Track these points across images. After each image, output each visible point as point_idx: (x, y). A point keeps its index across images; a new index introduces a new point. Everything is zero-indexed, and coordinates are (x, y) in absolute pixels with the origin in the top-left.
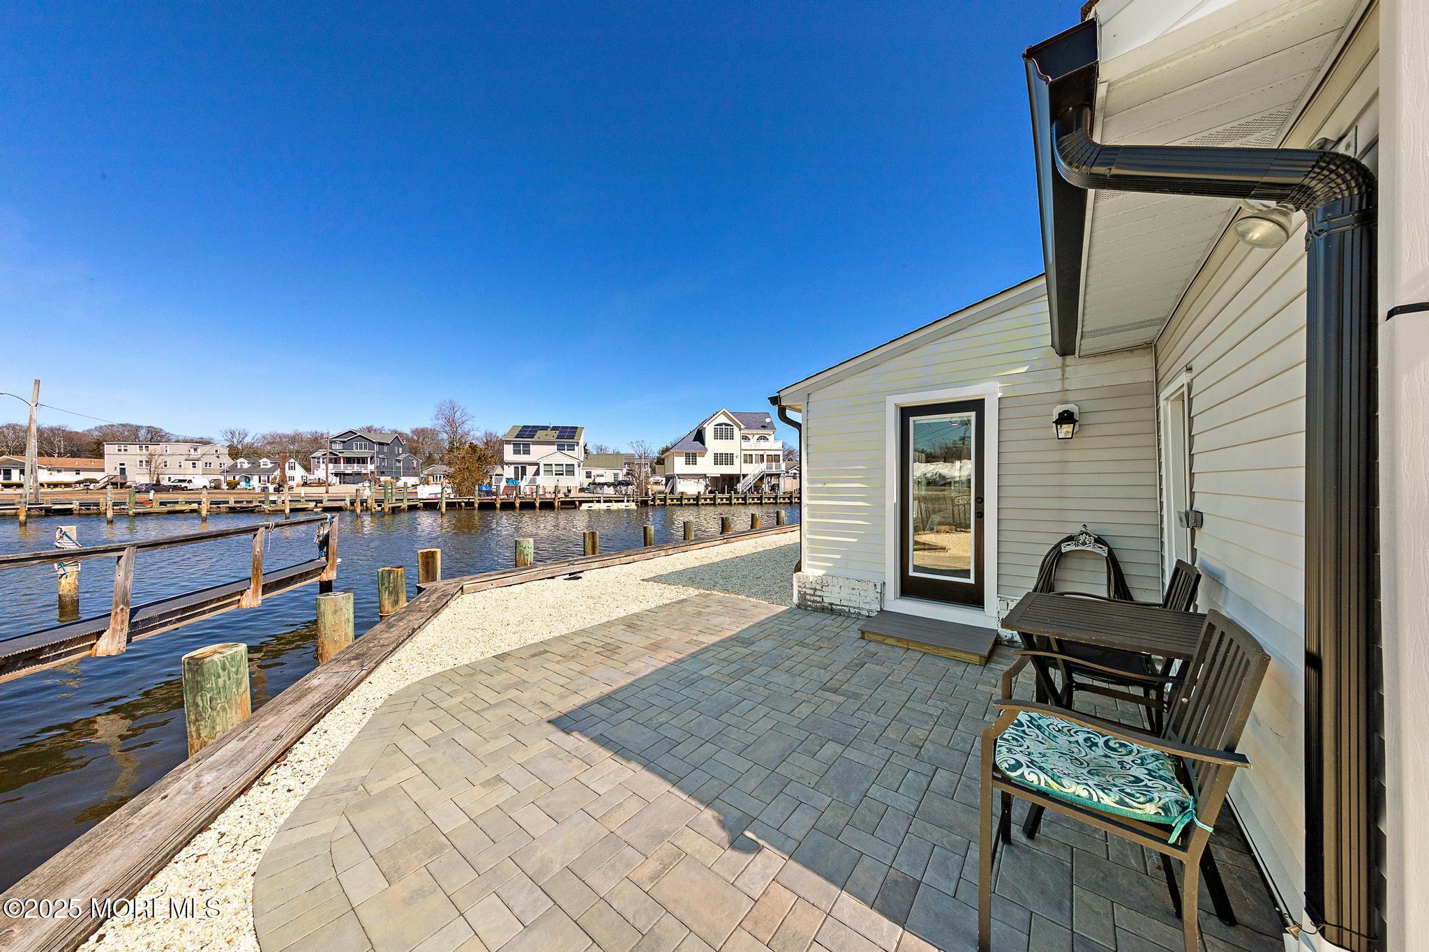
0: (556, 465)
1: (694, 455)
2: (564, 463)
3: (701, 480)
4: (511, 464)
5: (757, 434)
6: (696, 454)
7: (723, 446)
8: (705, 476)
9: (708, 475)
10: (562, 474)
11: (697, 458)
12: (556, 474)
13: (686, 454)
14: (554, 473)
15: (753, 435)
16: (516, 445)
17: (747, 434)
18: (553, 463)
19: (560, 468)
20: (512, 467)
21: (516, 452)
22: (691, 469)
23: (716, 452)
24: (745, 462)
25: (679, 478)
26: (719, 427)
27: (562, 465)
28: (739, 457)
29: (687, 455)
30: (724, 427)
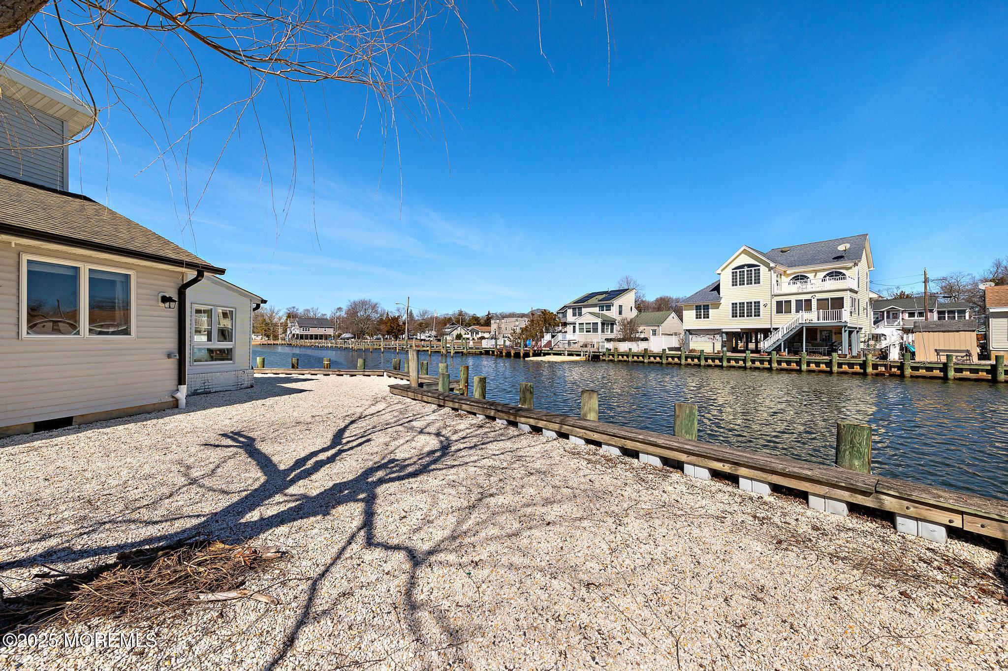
0: (586, 324)
1: (707, 308)
2: (591, 322)
3: (718, 337)
4: (571, 324)
5: (824, 270)
6: (708, 306)
7: (745, 294)
8: (719, 332)
9: (724, 330)
10: (590, 331)
11: (710, 310)
12: (587, 332)
13: (697, 306)
14: (585, 330)
15: (816, 272)
16: (574, 309)
17: (804, 272)
18: (584, 322)
19: (588, 326)
20: (572, 326)
21: (574, 315)
22: (703, 324)
23: (734, 302)
24: (779, 311)
25: (691, 334)
26: (738, 271)
27: (590, 323)
28: (769, 305)
29: (698, 308)
30: (746, 269)
